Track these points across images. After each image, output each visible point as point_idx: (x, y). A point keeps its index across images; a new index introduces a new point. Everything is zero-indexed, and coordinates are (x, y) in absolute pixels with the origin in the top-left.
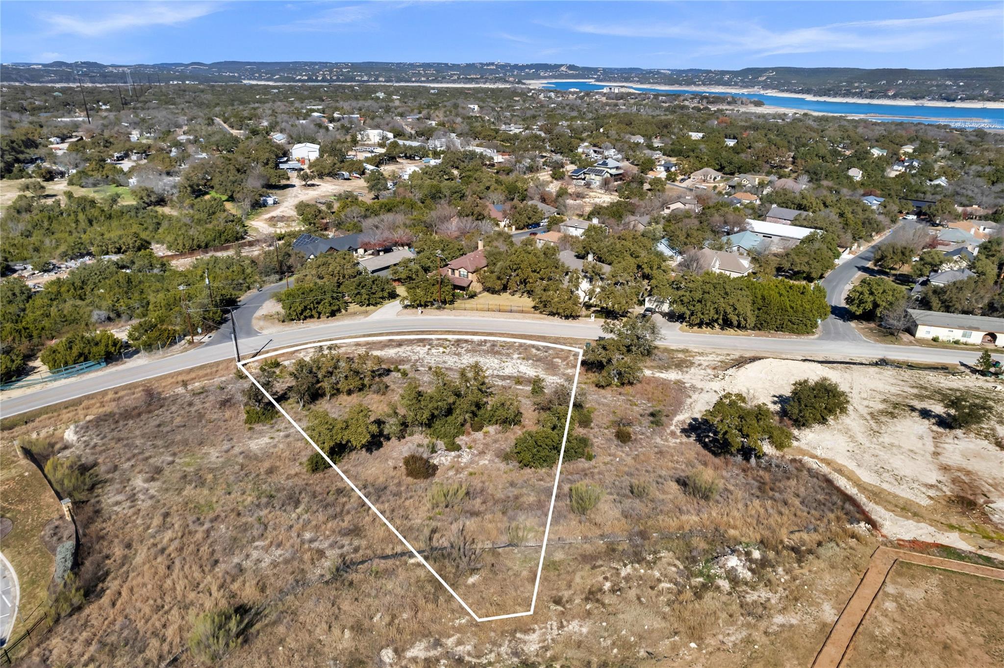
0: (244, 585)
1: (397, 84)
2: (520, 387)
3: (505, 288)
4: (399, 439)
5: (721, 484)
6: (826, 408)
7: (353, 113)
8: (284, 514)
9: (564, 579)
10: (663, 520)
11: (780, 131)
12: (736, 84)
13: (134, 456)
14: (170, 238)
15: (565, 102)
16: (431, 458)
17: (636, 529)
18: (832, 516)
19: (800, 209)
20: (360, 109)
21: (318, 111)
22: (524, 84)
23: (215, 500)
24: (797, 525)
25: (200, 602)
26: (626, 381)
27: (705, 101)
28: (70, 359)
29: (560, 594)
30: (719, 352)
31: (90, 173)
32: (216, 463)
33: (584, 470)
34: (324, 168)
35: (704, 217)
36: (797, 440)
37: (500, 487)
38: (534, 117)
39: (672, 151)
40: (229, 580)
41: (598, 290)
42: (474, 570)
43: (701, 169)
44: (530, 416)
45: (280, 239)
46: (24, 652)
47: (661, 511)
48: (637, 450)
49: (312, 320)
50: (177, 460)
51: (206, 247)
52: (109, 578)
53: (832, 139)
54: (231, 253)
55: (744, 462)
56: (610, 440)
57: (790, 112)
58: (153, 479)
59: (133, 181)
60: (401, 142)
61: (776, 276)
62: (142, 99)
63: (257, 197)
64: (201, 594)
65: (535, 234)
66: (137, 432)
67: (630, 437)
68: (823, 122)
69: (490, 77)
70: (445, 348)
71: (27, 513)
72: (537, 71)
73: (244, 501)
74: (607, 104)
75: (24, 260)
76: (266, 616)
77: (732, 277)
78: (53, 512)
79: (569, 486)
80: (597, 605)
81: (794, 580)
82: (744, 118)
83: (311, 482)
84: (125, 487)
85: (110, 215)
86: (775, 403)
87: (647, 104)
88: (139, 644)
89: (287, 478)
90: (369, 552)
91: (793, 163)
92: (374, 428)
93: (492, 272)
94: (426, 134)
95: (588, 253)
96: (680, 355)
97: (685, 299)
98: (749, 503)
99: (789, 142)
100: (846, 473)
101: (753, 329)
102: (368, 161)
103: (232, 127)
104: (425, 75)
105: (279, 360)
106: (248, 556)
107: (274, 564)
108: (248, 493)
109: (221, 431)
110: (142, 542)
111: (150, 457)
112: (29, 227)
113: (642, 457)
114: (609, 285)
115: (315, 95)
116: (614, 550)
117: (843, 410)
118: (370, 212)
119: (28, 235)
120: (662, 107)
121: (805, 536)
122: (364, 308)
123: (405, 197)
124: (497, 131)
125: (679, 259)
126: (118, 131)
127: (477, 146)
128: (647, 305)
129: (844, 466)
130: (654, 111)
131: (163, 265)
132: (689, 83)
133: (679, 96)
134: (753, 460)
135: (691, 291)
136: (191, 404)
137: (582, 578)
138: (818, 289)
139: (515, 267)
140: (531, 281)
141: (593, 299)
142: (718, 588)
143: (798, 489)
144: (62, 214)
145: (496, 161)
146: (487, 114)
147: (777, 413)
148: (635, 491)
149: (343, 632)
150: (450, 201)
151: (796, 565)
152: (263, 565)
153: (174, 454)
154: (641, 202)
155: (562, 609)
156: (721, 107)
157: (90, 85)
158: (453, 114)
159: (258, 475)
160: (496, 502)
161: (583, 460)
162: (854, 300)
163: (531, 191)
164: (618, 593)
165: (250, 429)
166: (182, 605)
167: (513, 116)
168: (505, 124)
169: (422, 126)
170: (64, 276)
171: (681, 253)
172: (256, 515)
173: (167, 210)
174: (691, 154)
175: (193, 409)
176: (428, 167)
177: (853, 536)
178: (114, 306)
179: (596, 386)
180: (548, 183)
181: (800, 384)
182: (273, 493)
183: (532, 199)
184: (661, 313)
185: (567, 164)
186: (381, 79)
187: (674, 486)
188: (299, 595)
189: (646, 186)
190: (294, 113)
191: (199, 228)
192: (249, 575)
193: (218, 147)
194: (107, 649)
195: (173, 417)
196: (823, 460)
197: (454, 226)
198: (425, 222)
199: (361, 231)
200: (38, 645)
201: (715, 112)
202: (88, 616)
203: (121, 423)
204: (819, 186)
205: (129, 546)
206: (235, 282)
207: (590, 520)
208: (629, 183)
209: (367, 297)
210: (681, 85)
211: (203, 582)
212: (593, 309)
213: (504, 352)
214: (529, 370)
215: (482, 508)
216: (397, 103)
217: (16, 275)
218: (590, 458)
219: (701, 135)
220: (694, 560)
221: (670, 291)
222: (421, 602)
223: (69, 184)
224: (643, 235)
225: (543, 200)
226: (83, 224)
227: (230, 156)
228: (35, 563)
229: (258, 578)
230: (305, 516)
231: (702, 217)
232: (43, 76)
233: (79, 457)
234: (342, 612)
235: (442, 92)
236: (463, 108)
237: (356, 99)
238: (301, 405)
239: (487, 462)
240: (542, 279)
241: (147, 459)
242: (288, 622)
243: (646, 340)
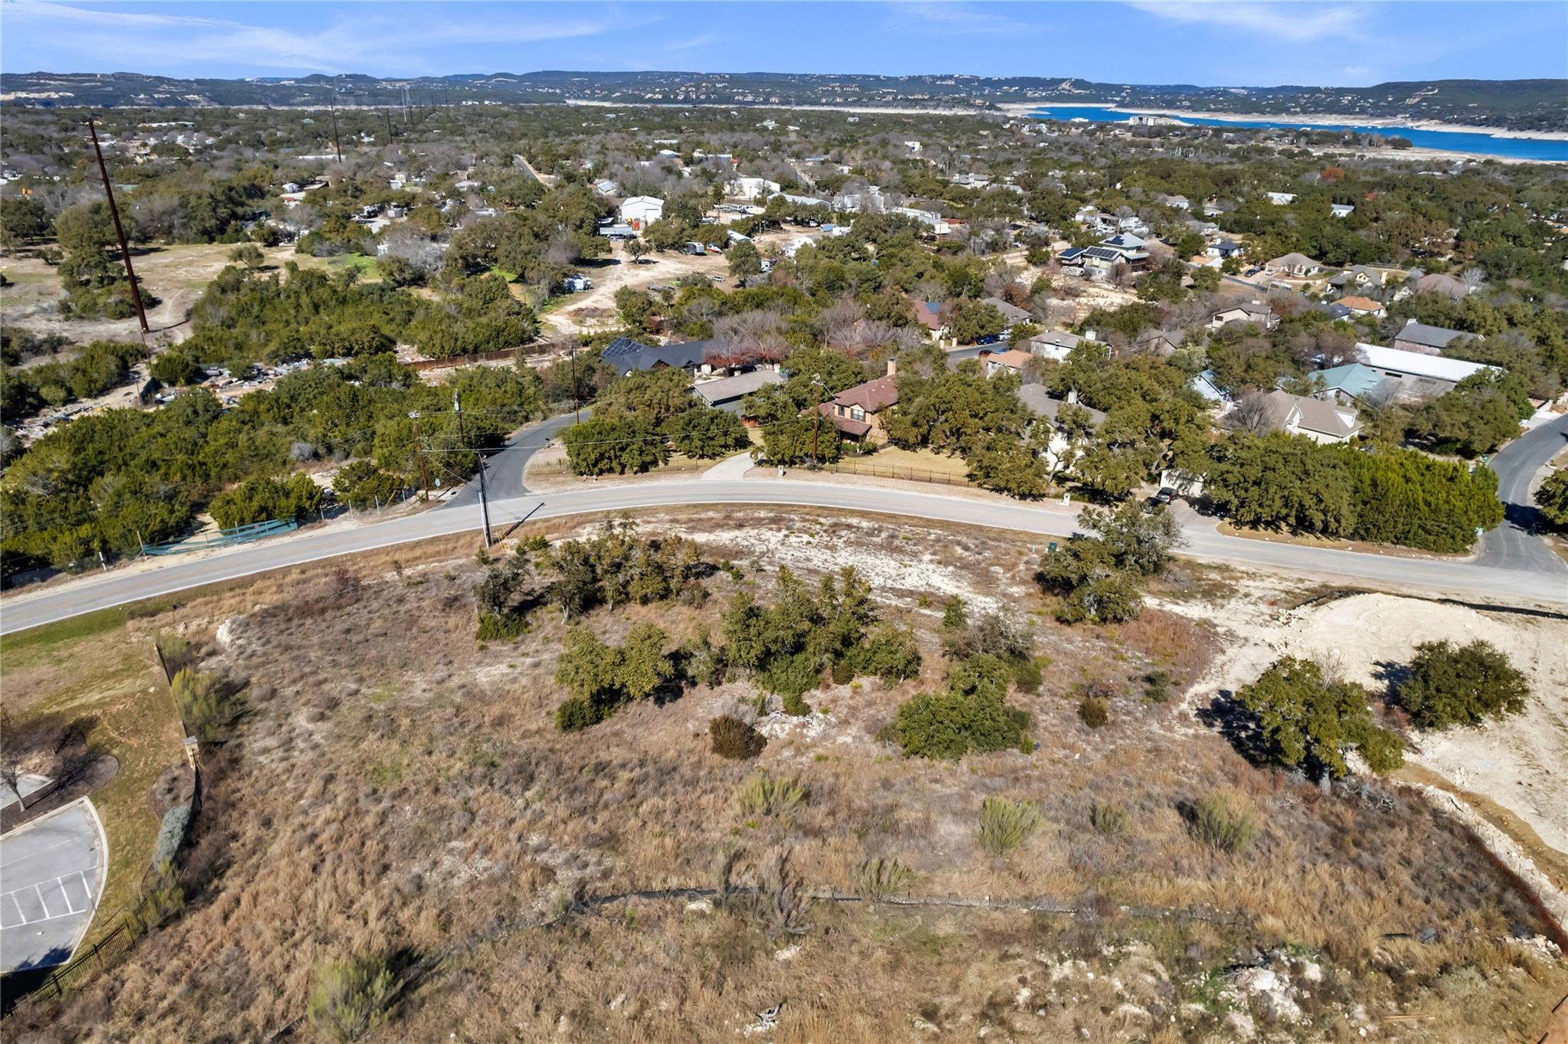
0: (418, 915)
1: (797, 108)
2: (927, 612)
3: (924, 441)
4: (711, 685)
5: (1259, 821)
6: (1478, 699)
7: (723, 152)
8: (506, 798)
9: (947, 973)
10: (1142, 882)
11: (1435, 191)
12: (1363, 111)
13: (302, 677)
14: (423, 336)
15: (1062, 140)
16: (759, 723)
17: (1091, 893)
18: (1475, 915)
19: (1462, 328)
20: (736, 146)
21: (670, 147)
22: (999, 109)
23: (405, 762)
24: (1402, 923)
25: (348, 934)
26: (1110, 616)
27: (1303, 140)
28: (247, 516)
29: (937, 1001)
30: (1284, 573)
31: (327, 235)
32: (419, 700)
33: (1014, 771)
34: (666, 235)
35: (1280, 337)
36: (1416, 751)
37: (865, 787)
38: (1009, 162)
39: (1237, 222)
40: (397, 902)
41: (1080, 453)
42: (793, 935)
43: (1284, 254)
44: (934, 664)
45: (586, 344)
46: (84, 980)
47: (1142, 863)
48: (1114, 743)
49: (611, 476)
50: (364, 690)
51: (473, 352)
52: (229, 872)
53: (1536, 205)
54: (510, 363)
55: (1310, 784)
56: (1068, 719)
57: (1459, 158)
58: (322, 717)
59: (383, 248)
60: (789, 198)
61: (1404, 445)
62: (420, 127)
63: (559, 278)
64: (352, 921)
65: (986, 353)
66: (315, 639)
67: (1105, 718)
68: (1522, 176)
69: (946, 98)
70: (812, 536)
71: (140, 751)
72: (1021, 89)
73: (449, 768)
74: (1132, 144)
75: (221, 361)
76: (440, 973)
77: (1320, 443)
78: (175, 754)
79: (984, 796)
80: (999, 1030)
81: (1387, 1036)
82: (1370, 167)
83: (558, 746)
84: (280, 726)
85: (344, 298)
86: (1378, 676)
87: (1201, 144)
88: (244, 994)
89: (524, 736)
90: (625, 881)
91: (1456, 247)
92: (667, 668)
93: (905, 414)
94: (831, 186)
95: (1070, 390)
96: (1215, 576)
97: (1231, 479)
98: (1309, 866)
99: (1451, 210)
100: (1512, 826)
101: (1352, 537)
102: (736, 226)
103: (539, 170)
104: (843, 94)
105: (547, 538)
106: (435, 864)
107: (473, 884)
108: (457, 756)
109: (437, 648)
110: (287, 819)
111: (326, 680)
112: (234, 314)
113: (1122, 757)
114: (1099, 445)
115: (670, 123)
116: (1044, 928)
117: (1516, 706)
118: (728, 306)
119: (229, 324)
120: (1227, 150)
121: (1417, 949)
122: (694, 461)
123: (785, 285)
124: (945, 184)
125: (1229, 406)
126: (376, 175)
127: (911, 207)
128: (1165, 483)
129: (1508, 812)
130: (1211, 156)
131: (407, 376)
132: (1278, 110)
133: (1258, 131)
134: (1325, 782)
135: (1242, 465)
136: (401, 600)
137: (981, 975)
138: (1483, 472)
139: (943, 407)
140: (969, 431)
141: (1072, 468)
142: (1231, 1028)
143: (1409, 850)
144: (279, 295)
145: (937, 232)
146: (934, 157)
147: (1381, 696)
148: (1099, 819)
149: (557, 1021)
150: (856, 295)
151: (1392, 1005)
152: (456, 882)
153: (361, 680)
154: (1174, 308)
155: (936, 1029)
156: (1331, 150)
157: (353, 107)
158: (879, 155)
159: (480, 726)
160: (852, 814)
161: (1016, 751)
162: (1554, 496)
163: (991, 283)
164: (1042, 1012)
165: (482, 648)
166: (321, 935)
167: (974, 160)
168: (960, 173)
169: (827, 174)
170: (269, 387)
171: (1234, 397)
172: (462, 794)
173: (425, 293)
174: (1270, 229)
175: (403, 608)
176: (828, 238)
177: (1519, 962)
178: (325, 436)
179: (1058, 619)
180: (1020, 270)
181: (1431, 648)
182: (497, 759)
183: (990, 295)
184: (1187, 498)
185: (1055, 241)
186: (773, 99)
187: (1173, 817)
188: (500, 945)
189: (1186, 281)
190: (633, 150)
191: (470, 323)
192: (430, 896)
193: (512, 198)
194: (197, 994)
195: (371, 619)
196: (1466, 796)
197: (858, 334)
198: (812, 326)
199: (711, 337)
200: (108, 971)
201: (1320, 158)
202: (188, 931)
203: (295, 622)
204: (1503, 289)
205: (267, 823)
206: (506, 409)
207: (1010, 868)
208: (1156, 275)
209: (699, 443)
210: (1263, 113)
211: (359, 899)
212: (1070, 484)
213: (908, 549)
214: (945, 583)
215: (826, 824)
216: (793, 137)
217: (206, 384)
218: (1027, 749)
219: (1289, 197)
220: (1190, 967)
221: (1206, 462)
222: (695, 984)
223: (297, 252)
224: (1170, 364)
225: (1009, 297)
226: (306, 311)
227: (528, 213)
228: (136, 832)
229: (444, 905)
230: (537, 806)
231: (1275, 337)
232: (294, 96)
233: (227, 671)
234: (562, 984)
235: (866, 121)
236: (896, 146)
237: (732, 130)
238: (566, 615)
239: (849, 740)
240: (988, 430)
241: (320, 683)
242: (471, 991)
243: (1154, 546)
